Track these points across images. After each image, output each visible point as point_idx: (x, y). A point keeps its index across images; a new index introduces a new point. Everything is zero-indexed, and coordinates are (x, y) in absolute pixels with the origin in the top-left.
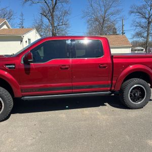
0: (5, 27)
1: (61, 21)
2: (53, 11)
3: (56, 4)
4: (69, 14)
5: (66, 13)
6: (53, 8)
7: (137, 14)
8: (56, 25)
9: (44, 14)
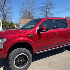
1: (8, 12)
2: (3, 7)
5: (10, 8)
7: (41, 10)
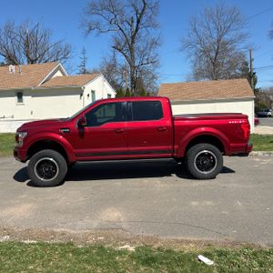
0: (59, 74)
1: (146, 57)
2: (133, 42)
3: (137, 30)
4: (160, 45)
5: (154, 43)
6: (133, 37)
8: (137, 64)
9: (117, 48)
